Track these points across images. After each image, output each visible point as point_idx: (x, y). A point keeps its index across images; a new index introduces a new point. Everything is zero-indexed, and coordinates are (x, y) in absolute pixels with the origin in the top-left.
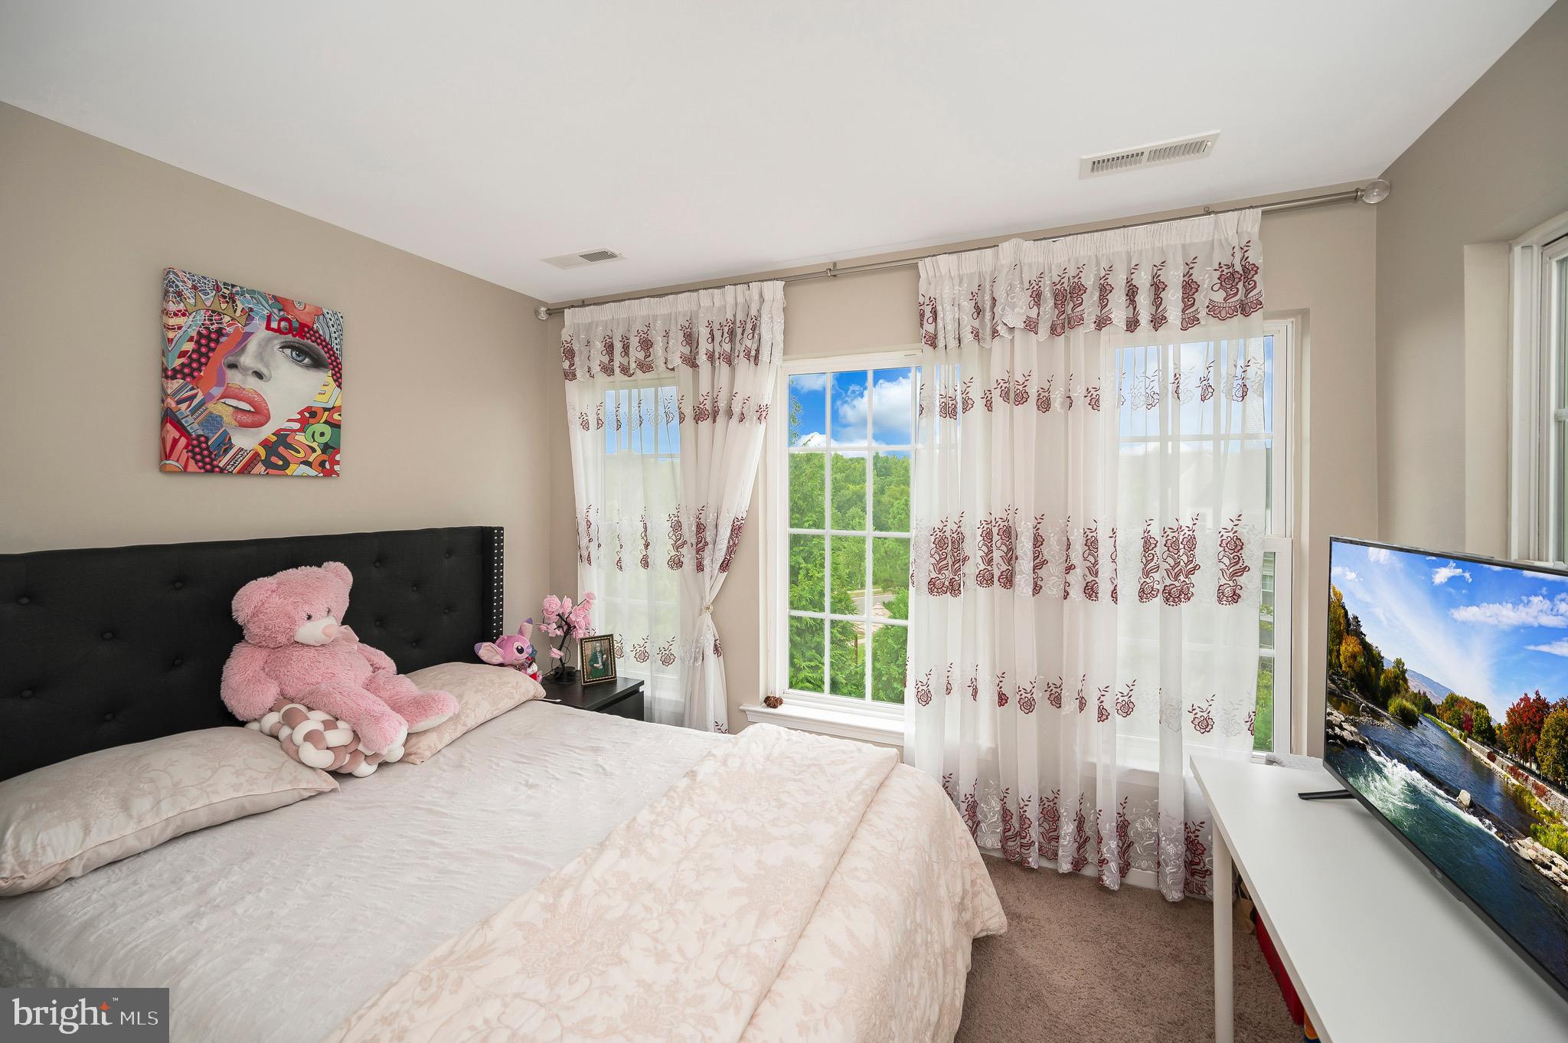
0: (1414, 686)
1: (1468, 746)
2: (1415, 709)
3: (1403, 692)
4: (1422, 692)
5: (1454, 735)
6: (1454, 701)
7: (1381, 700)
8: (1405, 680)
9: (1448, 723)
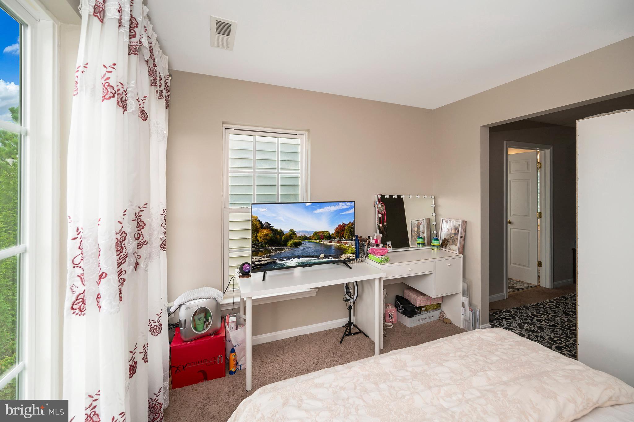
0: (299, 235)
1: (322, 242)
2: (301, 241)
3: (294, 238)
4: (303, 235)
5: (317, 242)
6: (316, 233)
7: (283, 244)
8: (295, 234)
9: (314, 240)
